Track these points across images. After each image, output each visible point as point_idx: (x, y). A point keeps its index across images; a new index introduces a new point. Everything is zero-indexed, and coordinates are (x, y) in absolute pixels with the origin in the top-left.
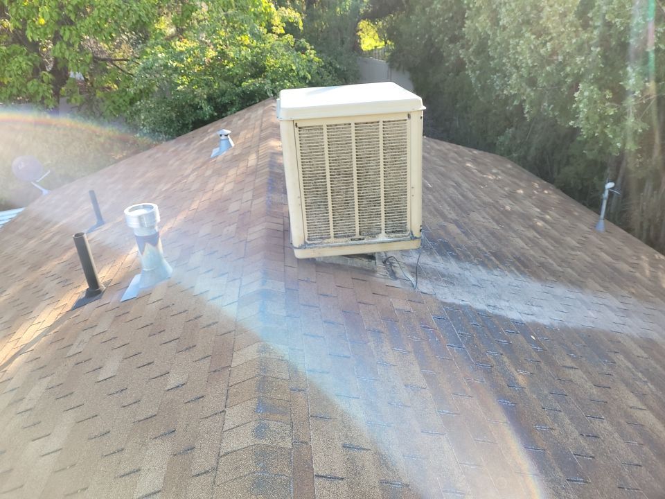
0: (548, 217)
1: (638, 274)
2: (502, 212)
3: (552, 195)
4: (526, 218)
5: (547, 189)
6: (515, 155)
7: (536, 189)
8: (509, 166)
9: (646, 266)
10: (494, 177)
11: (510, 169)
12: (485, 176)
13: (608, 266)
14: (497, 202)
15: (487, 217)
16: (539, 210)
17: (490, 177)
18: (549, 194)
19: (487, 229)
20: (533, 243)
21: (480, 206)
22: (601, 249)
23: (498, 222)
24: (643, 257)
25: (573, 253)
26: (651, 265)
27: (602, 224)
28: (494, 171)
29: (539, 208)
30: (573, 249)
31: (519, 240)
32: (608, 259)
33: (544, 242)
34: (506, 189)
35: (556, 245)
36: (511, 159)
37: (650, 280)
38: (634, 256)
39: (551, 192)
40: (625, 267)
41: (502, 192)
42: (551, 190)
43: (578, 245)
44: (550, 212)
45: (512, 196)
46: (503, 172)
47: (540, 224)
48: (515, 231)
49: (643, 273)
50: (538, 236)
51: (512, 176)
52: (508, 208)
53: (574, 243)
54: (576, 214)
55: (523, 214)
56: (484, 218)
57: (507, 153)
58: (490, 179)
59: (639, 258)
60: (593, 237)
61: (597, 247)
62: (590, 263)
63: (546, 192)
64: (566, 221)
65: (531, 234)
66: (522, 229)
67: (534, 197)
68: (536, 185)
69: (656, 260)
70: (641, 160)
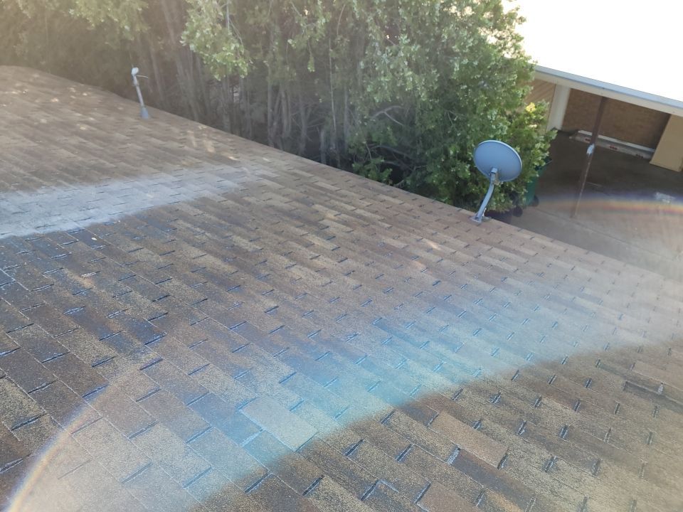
0: (92, 119)
1: (186, 148)
2: (37, 127)
3: (90, 95)
4: (67, 126)
5: (85, 91)
6: (43, 63)
7: (74, 94)
8: (36, 76)
9: (192, 138)
10: (19, 91)
11: (37, 78)
12: (6, 93)
13: (159, 148)
14: (28, 117)
15: (18, 136)
16: (79, 115)
17: (14, 92)
18: (88, 95)
19: (21, 149)
20: (81, 148)
21: (6, 127)
22: (151, 136)
23: (33, 139)
24: (189, 131)
25: (124, 146)
26: (197, 136)
27: (145, 111)
28: (18, 85)
29: (79, 112)
30: (123, 143)
31: (63, 151)
32: (160, 142)
33: (91, 145)
34: (37, 101)
35: (106, 144)
36: (42, 69)
37: (197, 149)
38: (181, 132)
39: (89, 93)
40: (175, 145)
41: (34, 105)
42: (90, 91)
43: (128, 138)
44: (94, 113)
45: (46, 108)
46: (30, 83)
47: (84, 128)
48: (57, 143)
49: (190, 145)
50: (85, 141)
51: (42, 85)
52: (43, 121)
53: (123, 137)
54: (120, 108)
55: (62, 122)
56: (14, 138)
57: (32, 62)
58: (14, 95)
59: (186, 134)
60: (141, 127)
61: (147, 135)
62: (143, 151)
63: (85, 94)
64: (112, 119)
65: (75, 141)
66: (65, 138)
67: (72, 103)
68: (73, 90)
69: (200, 130)
70: (162, 42)
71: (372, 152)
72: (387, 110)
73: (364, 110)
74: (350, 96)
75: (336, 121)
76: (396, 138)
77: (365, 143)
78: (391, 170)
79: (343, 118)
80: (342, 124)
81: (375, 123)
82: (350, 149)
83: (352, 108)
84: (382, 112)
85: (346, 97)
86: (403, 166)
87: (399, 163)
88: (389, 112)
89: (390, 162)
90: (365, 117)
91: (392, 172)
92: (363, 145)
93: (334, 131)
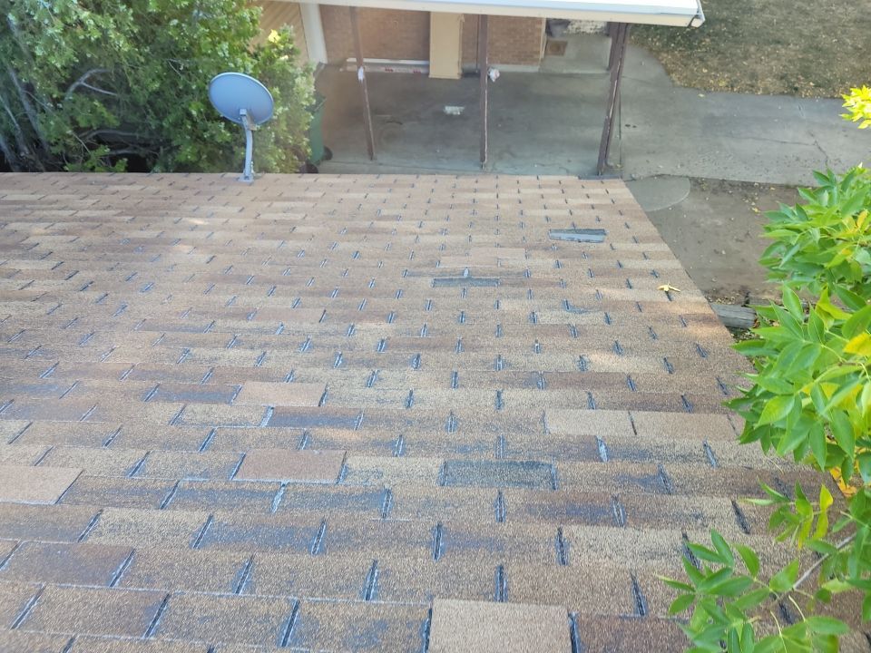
71: (87, 145)
72: (83, 79)
73: (49, 86)
74: (17, 71)
75: (14, 114)
76: (114, 114)
77: (69, 132)
78: (126, 160)
79: (22, 106)
80: (26, 116)
81: (74, 102)
82: (52, 148)
83: (30, 88)
84: (77, 83)
85: (13, 74)
86: (142, 152)
87: (135, 148)
88: (89, 81)
89: (120, 152)
90: (55, 96)
91: (128, 163)
92: (70, 137)
93: (16, 129)
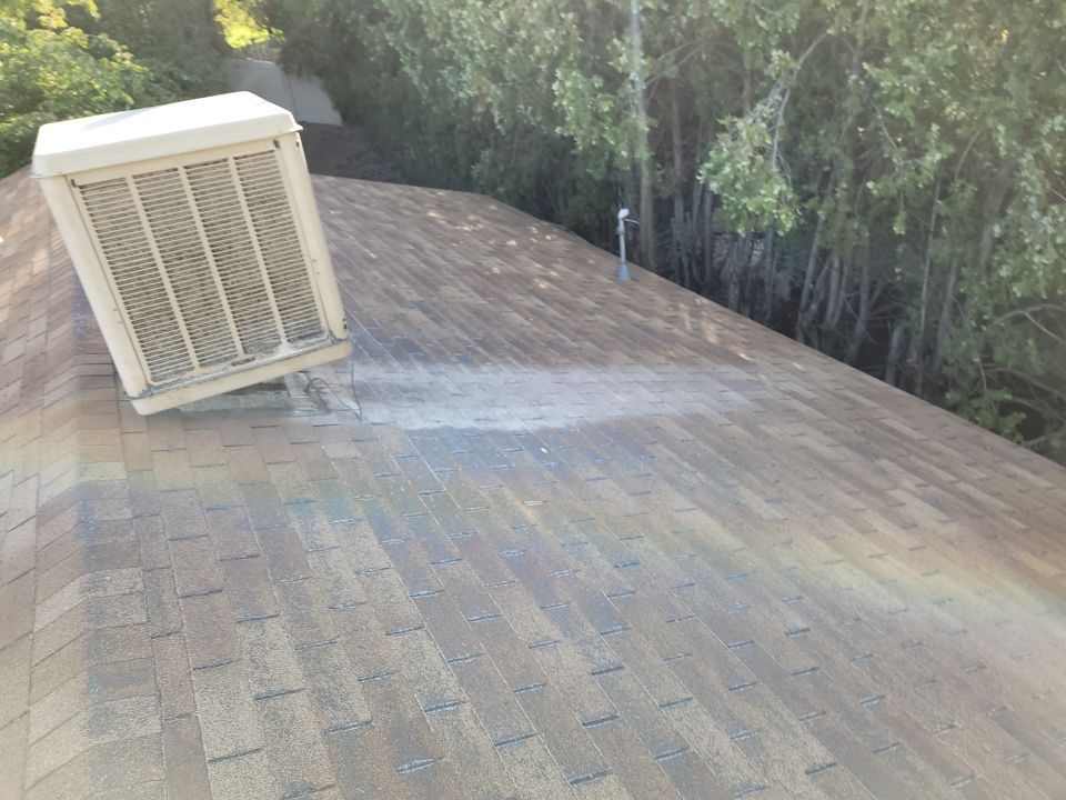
0: (554, 273)
1: (676, 331)
2: (488, 279)
3: (556, 240)
4: (523, 281)
5: (549, 233)
6: (501, 190)
7: (534, 236)
8: (493, 207)
9: (686, 317)
10: (472, 227)
11: (494, 211)
12: (458, 228)
13: (639, 327)
14: (479, 264)
15: (466, 288)
16: (539, 266)
17: (466, 228)
18: (553, 240)
19: (467, 306)
20: (537, 314)
21: (454, 274)
22: (628, 306)
23: (483, 295)
24: (681, 306)
25: (591, 318)
26: (692, 314)
27: (625, 269)
28: (471, 218)
29: (539, 263)
30: (591, 314)
31: (515, 315)
32: (638, 317)
33: (551, 311)
34: (491, 242)
35: (568, 312)
36: (497, 197)
37: (692, 335)
38: (671, 306)
39: (555, 237)
40: (659, 324)
41: (487, 247)
42: (555, 233)
43: (596, 306)
44: (557, 266)
45: (500, 251)
46: (485, 217)
47: (543, 285)
48: (508, 303)
49: (683, 328)
50: (542, 304)
51: (498, 221)
52: (496, 270)
53: (592, 304)
54: (591, 262)
55: (518, 275)
56: (462, 291)
57: (488, 189)
58: (466, 232)
59: (677, 308)
60: (616, 292)
61: (623, 304)
62: (616, 329)
63: (548, 237)
64: (579, 276)
65: (532, 302)
66: (519, 297)
67: (532, 248)
68: (534, 230)
69: (697, 306)
70: (662, 172)
71: (988, 379)
72: (1030, 309)
73: (986, 304)
74: (960, 278)
75: (927, 316)
76: (1043, 359)
77: (977, 360)
78: (1023, 416)
79: (940, 311)
80: (937, 322)
81: (1002, 330)
82: (944, 367)
83: (962, 298)
84: (1020, 312)
85: (952, 278)
86: (1049, 412)
87: (1040, 405)
88: (1034, 314)
89: (1019, 401)
90: (986, 317)
91: (1024, 421)
92: (972, 363)
93: (918, 332)
